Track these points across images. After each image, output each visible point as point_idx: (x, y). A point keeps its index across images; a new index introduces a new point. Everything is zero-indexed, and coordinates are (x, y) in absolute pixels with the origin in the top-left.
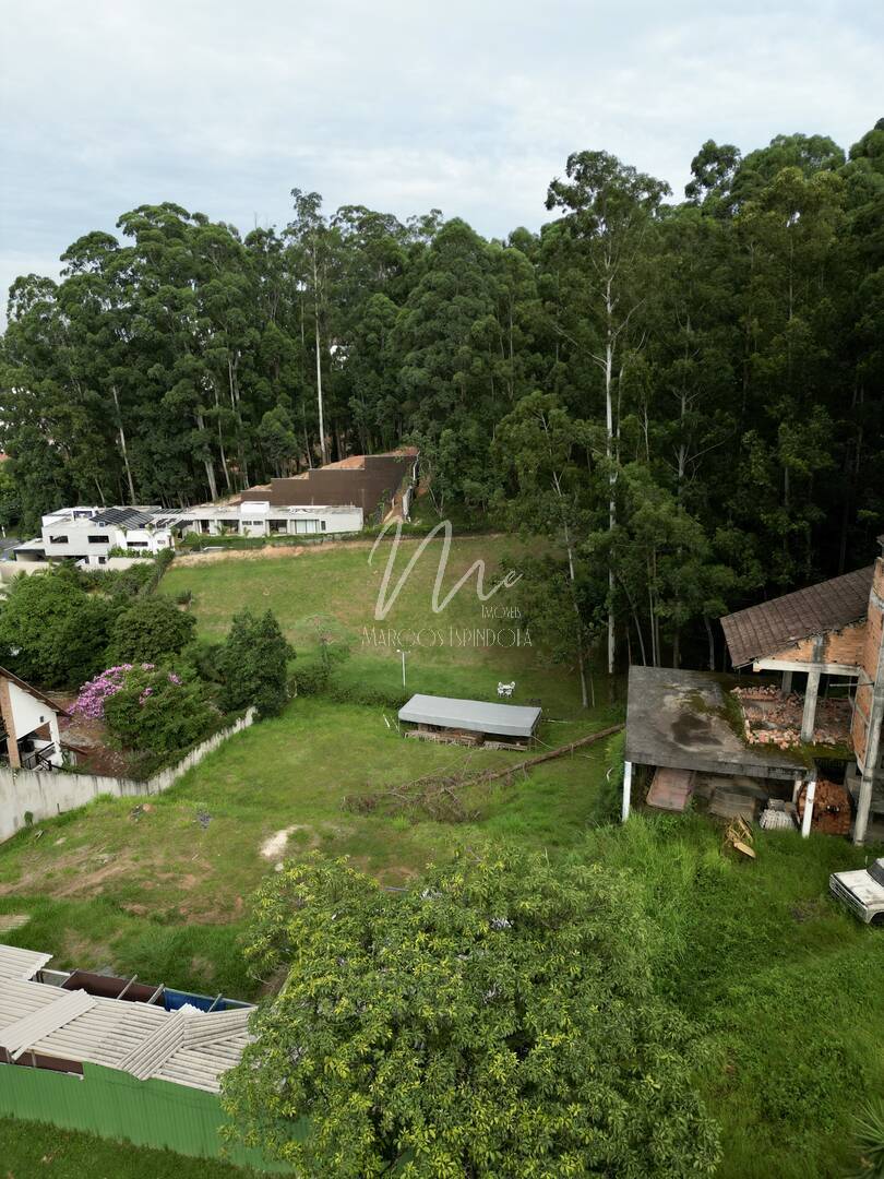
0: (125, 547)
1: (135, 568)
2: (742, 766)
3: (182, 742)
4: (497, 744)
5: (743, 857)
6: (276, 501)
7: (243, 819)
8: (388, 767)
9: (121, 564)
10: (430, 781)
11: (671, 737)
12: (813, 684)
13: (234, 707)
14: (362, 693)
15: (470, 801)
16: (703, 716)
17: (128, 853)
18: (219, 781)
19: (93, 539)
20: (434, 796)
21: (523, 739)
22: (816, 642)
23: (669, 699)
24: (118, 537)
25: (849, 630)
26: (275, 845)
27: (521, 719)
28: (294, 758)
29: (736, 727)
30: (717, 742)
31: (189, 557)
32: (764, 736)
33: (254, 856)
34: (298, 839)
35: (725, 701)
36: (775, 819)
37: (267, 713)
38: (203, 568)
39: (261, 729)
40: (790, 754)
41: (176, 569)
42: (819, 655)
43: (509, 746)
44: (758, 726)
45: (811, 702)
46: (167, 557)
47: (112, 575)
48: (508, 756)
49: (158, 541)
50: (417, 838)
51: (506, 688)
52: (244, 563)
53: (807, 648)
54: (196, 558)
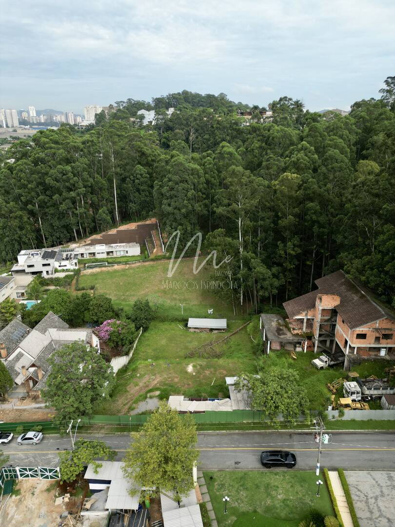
0: (60, 269)
1: (67, 276)
2: (292, 340)
4: (216, 331)
5: (294, 359)
6: (106, 242)
9: (61, 275)
11: (277, 334)
12: (305, 321)
15: (218, 350)
16: (281, 328)
19: (44, 265)
21: (224, 329)
22: (306, 312)
23: (273, 323)
24: (54, 263)
25: (312, 309)
26: (190, 369)
27: (222, 323)
29: (289, 329)
30: (286, 334)
31: (87, 271)
32: (296, 332)
33: (187, 372)
34: (194, 366)
35: (285, 322)
36: (299, 349)
37: (146, 329)
38: (93, 275)
39: (146, 334)
40: (301, 336)
41: (83, 276)
42: (306, 315)
43: (220, 331)
44: (294, 329)
45: (305, 324)
46: (77, 272)
47: (58, 279)
48: (221, 334)
49: (70, 265)
50: (221, 363)
51: (210, 311)
52: (108, 272)
53: (304, 313)
54: (89, 271)
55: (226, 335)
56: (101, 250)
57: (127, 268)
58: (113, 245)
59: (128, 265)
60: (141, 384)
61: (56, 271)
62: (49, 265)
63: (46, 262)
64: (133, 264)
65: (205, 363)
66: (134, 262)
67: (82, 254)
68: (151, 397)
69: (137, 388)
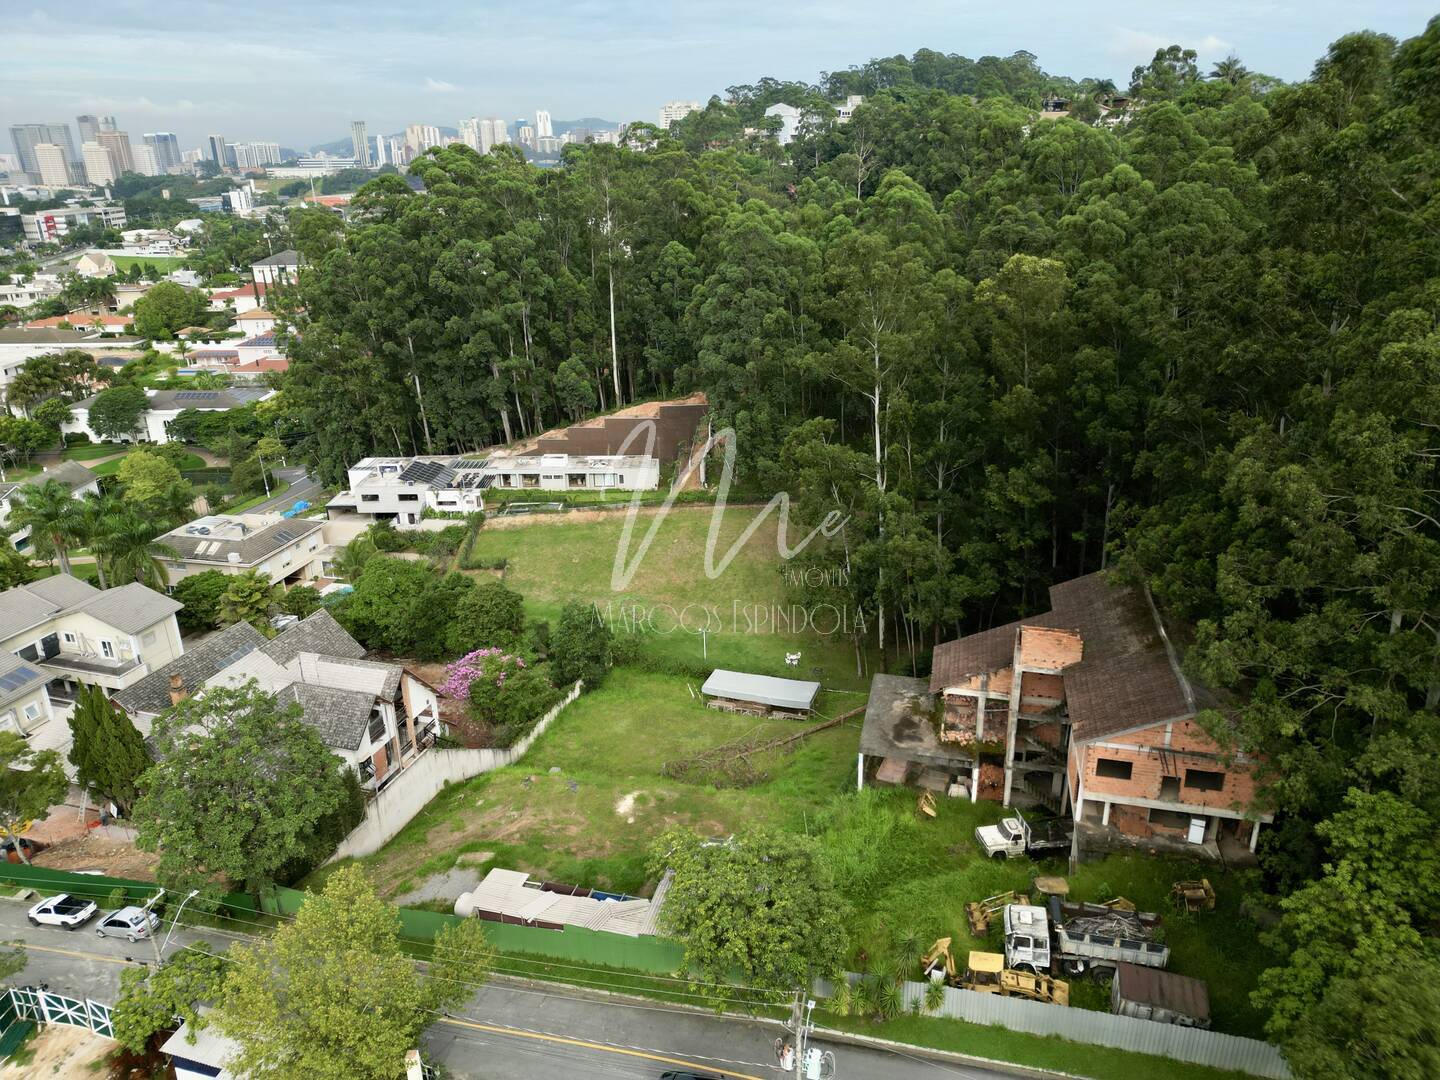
0: (438, 509)
1: (448, 531)
2: (932, 758)
3: (531, 716)
4: (782, 715)
5: (928, 817)
6: (573, 449)
7: (601, 786)
8: (695, 735)
9: (436, 526)
10: (728, 749)
11: (891, 736)
12: (981, 704)
13: (563, 682)
14: (669, 664)
15: (759, 765)
16: (916, 719)
17: (530, 811)
18: (563, 747)
19: (403, 498)
20: (732, 761)
21: (804, 712)
22: (982, 678)
23: (897, 704)
24: (427, 495)
25: (1002, 672)
26: (626, 805)
27: (800, 693)
28: (621, 726)
29: (936, 728)
30: (921, 740)
31: (500, 520)
32: (952, 736)
33: (612, 813)
34: (640, 800)
35: (935, 706)
36: (957, 791)
37: (590, 687)
38: (514, 532)
39: (589, 700)
40: (967, 750)
41: (488, 532)
42: (985, 686)
43: (792, 715)
44: (952, 727)
45: (981, 716)
46: (478, 520)
47: (426, 536)
48: (791, 725)
49: (467, 503)
50: (721, 800)
51: (792, 658)
52: (552, 527)
53: (977, 681)
54: (505, 521)
55: (807, 726)
56: (554, 468)
57: (601, 519)
58: (590, 458)
59: (604, 513)
60: (471, 828)
61: (427, 514)
62: (414, 497)
63: (408, 490)
64: (618, 509)
65: (676, 795)
66: (621, 505)
67: (506, 477)
68: (464, 866)
69: (457, 835)
